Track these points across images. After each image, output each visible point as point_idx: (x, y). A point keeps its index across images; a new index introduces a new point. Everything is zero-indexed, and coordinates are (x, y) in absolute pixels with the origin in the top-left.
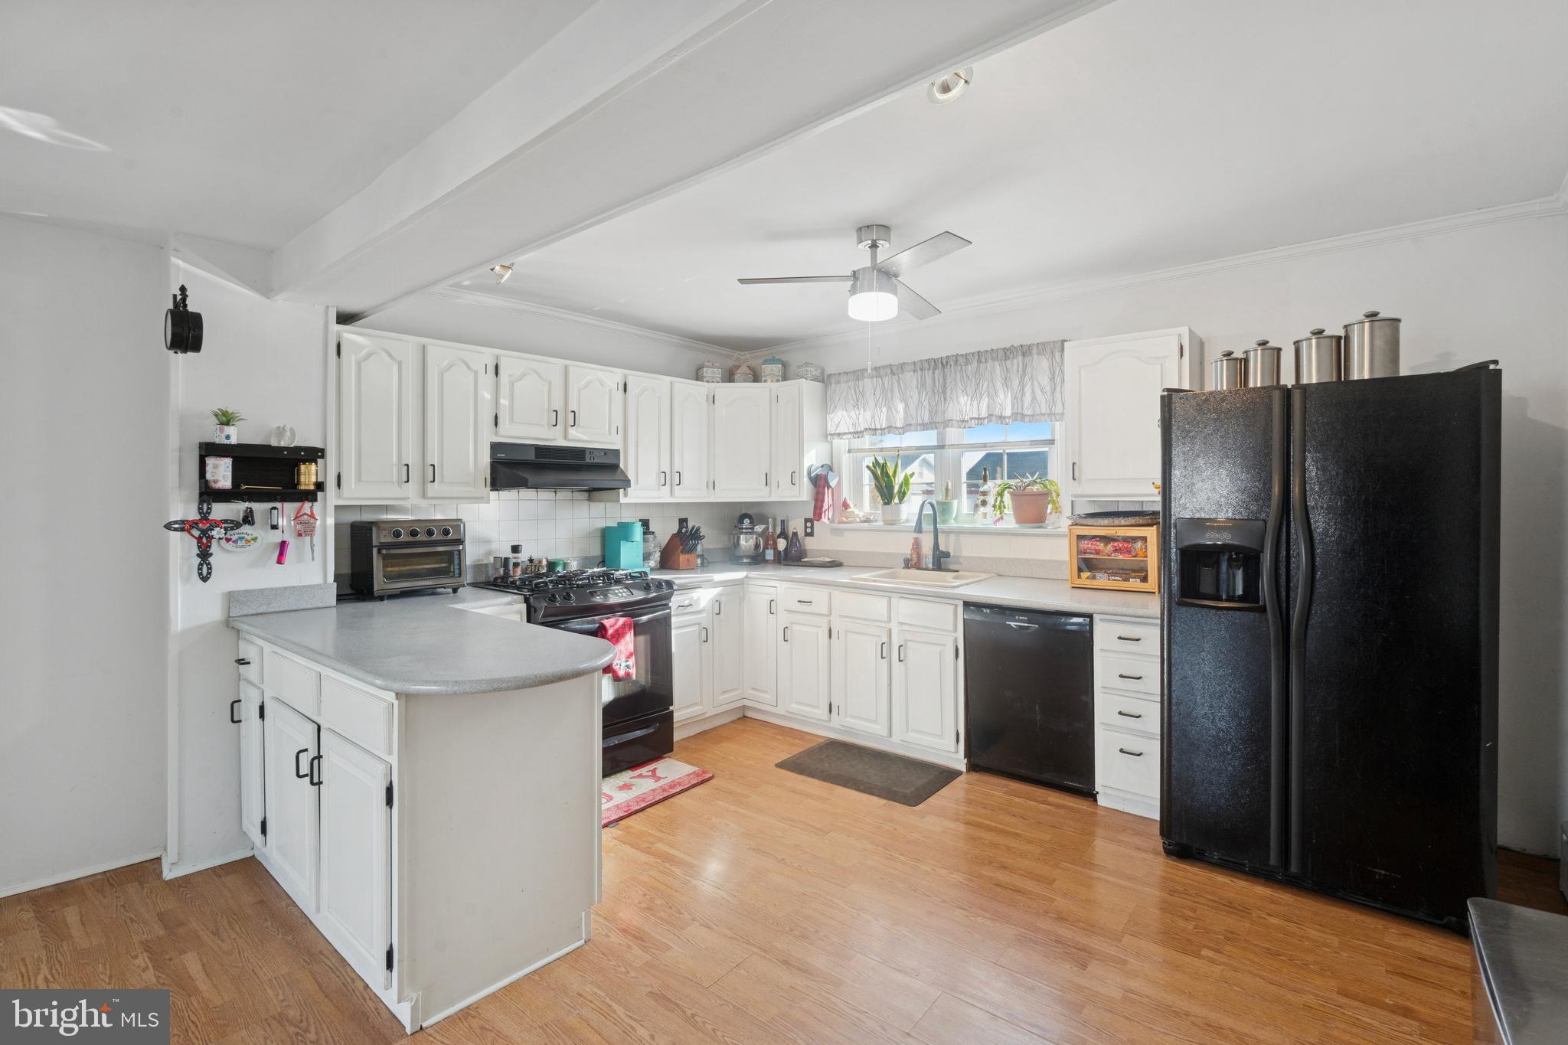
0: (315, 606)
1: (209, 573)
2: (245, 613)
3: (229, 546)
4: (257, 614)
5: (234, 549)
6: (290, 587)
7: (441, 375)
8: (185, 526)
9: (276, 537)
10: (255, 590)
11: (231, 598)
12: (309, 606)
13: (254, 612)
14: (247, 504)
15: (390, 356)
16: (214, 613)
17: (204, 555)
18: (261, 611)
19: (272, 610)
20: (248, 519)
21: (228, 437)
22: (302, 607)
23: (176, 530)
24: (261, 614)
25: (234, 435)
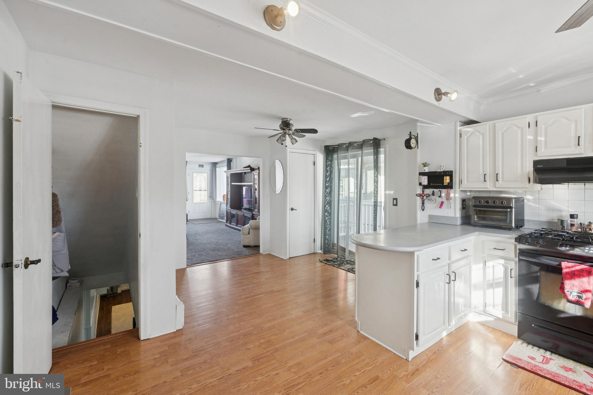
0: (451, 224)
1: (424, 209)
2: (433, 222)
3: (429, 201)
4: (435, 223)
5: (430, 202)
6: (444, 216)
7: (503, 134)
8: (420, 195)
9: (440, 200)
10: (435, 215)
11: (431, 217)
12: (449, 223)
13: (435, 222)
14: (433, 189)
15: (479, 132)
16: (426, 220)
17: (423, 203)
18: (436, 222)
19: (439, 222)
20: (433, 194)
21: (424, 170)
22: (448, 223)
23: (418, 196)
24: (437, 223)
25: (427, 170)
